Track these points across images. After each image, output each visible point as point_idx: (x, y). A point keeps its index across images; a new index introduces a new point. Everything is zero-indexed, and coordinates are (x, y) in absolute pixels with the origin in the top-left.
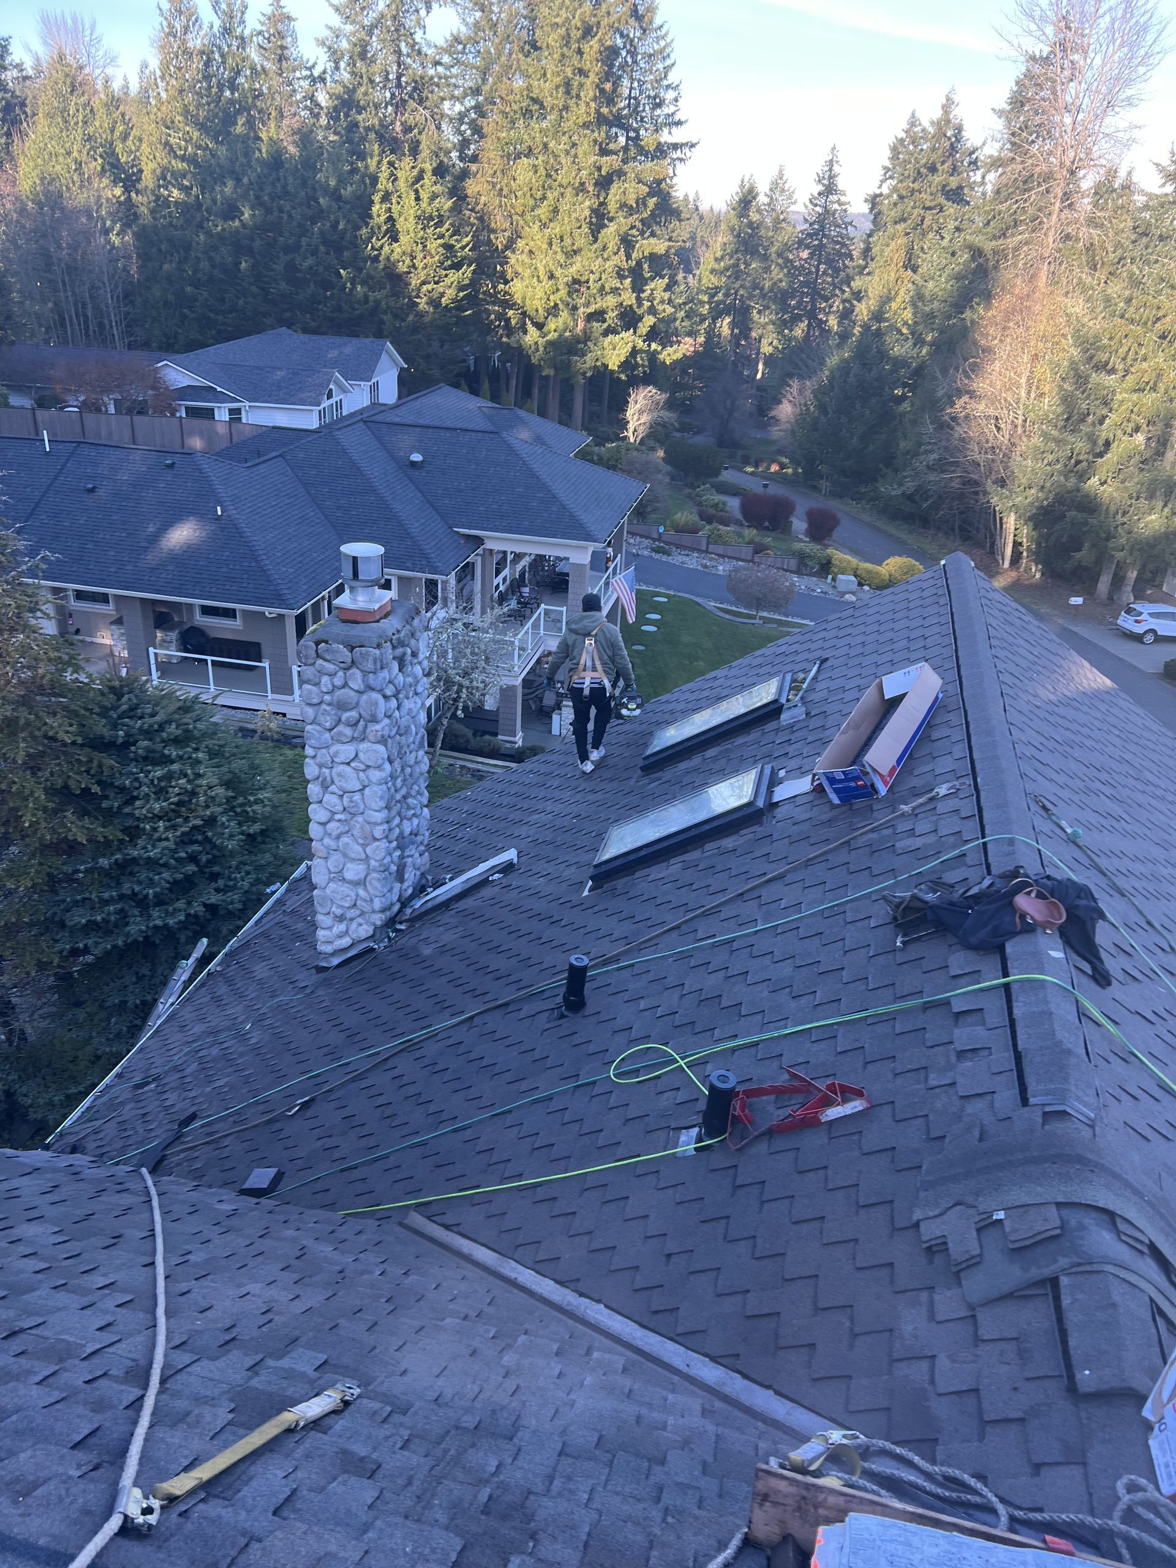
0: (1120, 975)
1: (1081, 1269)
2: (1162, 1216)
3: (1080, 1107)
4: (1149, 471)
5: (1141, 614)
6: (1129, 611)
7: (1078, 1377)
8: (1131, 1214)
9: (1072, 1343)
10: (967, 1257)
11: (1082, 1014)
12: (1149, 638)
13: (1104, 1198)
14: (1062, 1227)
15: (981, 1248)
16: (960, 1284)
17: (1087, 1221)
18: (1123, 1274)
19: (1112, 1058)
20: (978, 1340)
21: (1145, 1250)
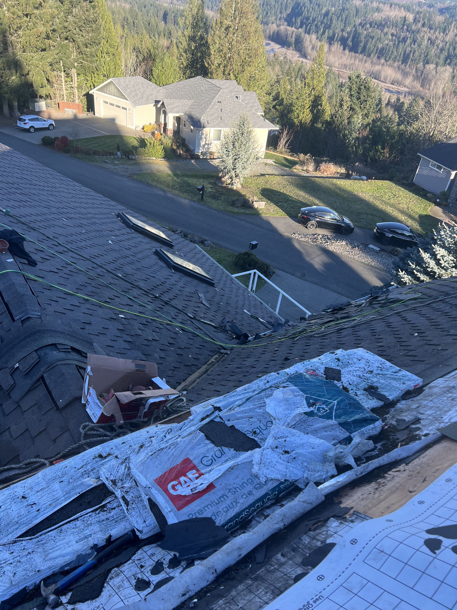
0: (41, 260)
1: (49, 368)
2: (74, 337)
3: (35, 312)
4: (4, 57)
5: (25, 120)
6: (20, 120)
7: (58, 404)
8: (62, 341)
9: (53, 394)
10: (10, 386)
11: (27, 279)
12: (32, 130)
13: (51, 341)
14: (39, 358)
15: (14, 380)
16: (11, 397)
17: (47, 351)
18: (64, 362)
19: (44, 291)
20: (23, 412)
21: (70, 350)
